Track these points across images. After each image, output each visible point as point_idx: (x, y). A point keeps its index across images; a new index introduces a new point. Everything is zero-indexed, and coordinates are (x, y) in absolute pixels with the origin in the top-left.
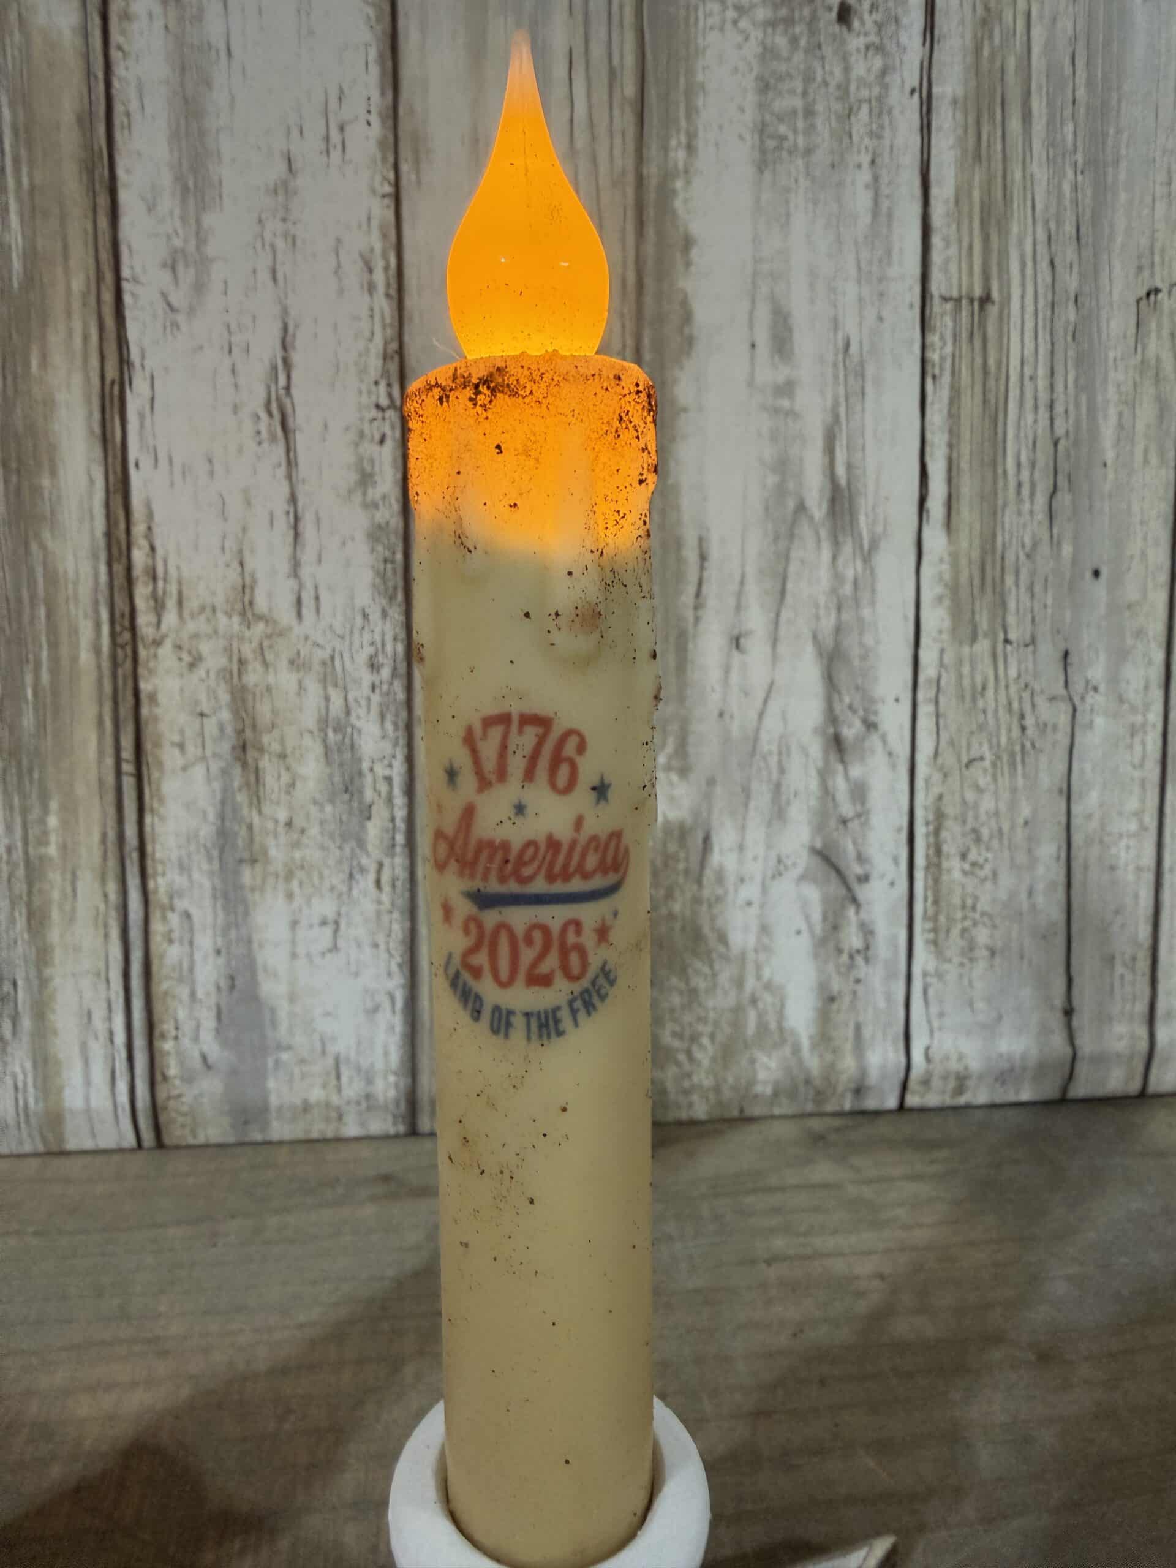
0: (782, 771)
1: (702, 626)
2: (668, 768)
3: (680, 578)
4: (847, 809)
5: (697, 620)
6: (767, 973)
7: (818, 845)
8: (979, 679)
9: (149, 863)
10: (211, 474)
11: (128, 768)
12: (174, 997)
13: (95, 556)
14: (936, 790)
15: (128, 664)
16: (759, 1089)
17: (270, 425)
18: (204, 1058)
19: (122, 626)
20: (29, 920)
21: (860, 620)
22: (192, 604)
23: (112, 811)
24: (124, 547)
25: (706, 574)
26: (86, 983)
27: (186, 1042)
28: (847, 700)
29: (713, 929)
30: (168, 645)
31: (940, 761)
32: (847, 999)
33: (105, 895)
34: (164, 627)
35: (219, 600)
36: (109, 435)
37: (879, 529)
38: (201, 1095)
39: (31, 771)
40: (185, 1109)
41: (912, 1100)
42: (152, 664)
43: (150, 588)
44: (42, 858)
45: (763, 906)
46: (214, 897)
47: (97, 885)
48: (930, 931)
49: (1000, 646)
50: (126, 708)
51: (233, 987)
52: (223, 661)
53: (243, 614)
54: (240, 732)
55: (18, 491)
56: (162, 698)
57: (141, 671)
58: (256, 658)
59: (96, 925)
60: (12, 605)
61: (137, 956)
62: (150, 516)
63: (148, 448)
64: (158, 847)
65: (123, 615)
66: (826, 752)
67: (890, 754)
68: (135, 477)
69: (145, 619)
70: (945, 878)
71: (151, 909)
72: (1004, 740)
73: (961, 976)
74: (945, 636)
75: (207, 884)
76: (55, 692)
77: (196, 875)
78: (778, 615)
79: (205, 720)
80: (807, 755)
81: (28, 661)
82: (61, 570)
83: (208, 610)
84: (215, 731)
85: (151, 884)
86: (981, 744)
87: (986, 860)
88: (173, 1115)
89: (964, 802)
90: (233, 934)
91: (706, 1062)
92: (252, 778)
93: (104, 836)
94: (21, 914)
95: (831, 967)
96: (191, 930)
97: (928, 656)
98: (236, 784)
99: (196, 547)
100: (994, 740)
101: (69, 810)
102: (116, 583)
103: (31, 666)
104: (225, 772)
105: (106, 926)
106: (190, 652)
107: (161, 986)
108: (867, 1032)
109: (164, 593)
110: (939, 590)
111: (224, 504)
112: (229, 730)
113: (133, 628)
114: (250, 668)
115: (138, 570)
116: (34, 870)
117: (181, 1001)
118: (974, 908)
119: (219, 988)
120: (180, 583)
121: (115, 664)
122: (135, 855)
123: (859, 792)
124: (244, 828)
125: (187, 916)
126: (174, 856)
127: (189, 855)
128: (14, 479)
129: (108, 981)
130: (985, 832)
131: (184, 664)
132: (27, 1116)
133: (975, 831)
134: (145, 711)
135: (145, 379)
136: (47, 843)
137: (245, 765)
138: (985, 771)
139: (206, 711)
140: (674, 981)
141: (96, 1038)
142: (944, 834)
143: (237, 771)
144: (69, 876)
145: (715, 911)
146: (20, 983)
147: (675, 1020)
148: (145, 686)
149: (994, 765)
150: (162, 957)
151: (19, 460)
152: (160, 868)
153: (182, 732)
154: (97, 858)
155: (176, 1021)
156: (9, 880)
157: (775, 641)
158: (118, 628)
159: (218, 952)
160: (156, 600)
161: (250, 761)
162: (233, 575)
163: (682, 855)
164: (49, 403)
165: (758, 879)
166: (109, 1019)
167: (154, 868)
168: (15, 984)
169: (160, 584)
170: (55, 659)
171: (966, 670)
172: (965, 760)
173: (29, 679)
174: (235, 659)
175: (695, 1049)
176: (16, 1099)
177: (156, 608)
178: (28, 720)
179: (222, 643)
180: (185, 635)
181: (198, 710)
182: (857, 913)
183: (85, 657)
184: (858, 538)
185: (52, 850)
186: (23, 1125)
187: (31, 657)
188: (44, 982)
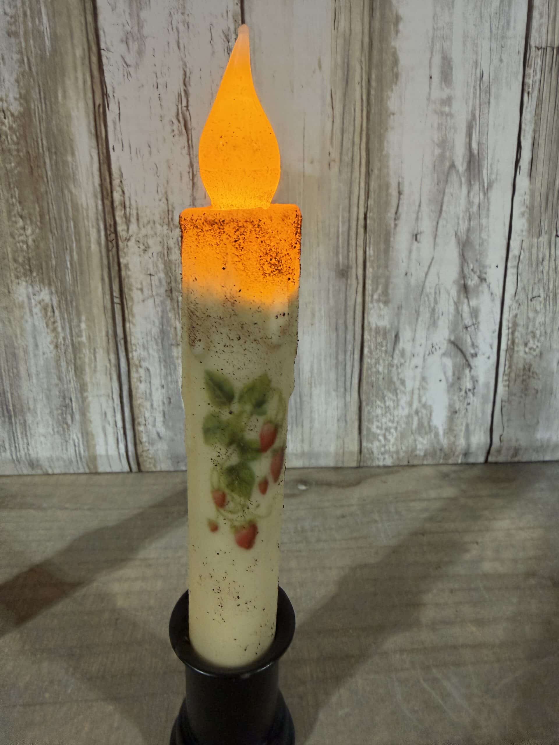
0: (436, 302)
1: (398, 229)
2: (378, 301)
3: (387, 203)
4: (468, 321)
5: (396, 225)
6: (424, 400)
7: (452, 338)
8: (541, 256)
9: (129, 345)
10: (150, 153)
11: (117, 300)
12: (143, 406)
13: (96, 196)
14: (514, 312)
15: (114, 250)
16: (418, 452)
17: (179, 126)
18: (158, 434)
19: (110, 231)
20: (75, 371)
21: (480, 225)
22: (144, 220)
23: (110, 321)
24: (109, 191)
25: (401, 202)
26: (103, 400)
27: (150, 427)
28: (471, 266)
29: (398, 378)
30: (133, 240)
31: (517, 298)
32: (463, 412)
33: (110, 360)
34: (131, 232)
35: (157, 218)
36: (99, 133)
37: (493, 177)
38: (158, 450)
39: (71, 302)
40: (150, 456)
41: (491, 459)
42: (125, 250)
43: (123, 212)
44: (79, 343)
45: (423, 368)
46: (160, 361)
47: (106, 355)
48: (506, 381)
49: (553, 238)
50: (114, 273)
51: (170, 402)
52: (159, 249)
53: (169, 224)
54: (169, 283)
55: (57, 163)
56: (131, 266)
57: (121, 253)
58: (175, 247)
59: (106, 374)
60: (58, 221)
61: (125, 388)
62: (121, 175)
63: (118, 139)
64: (133, 338)
65: (110, 225)
66: (459, 292)
67: (492, 294)
68: (113, 156)
69: (121, 228)
70: (515, 355)
71: (131, 366)
72: (551, 287)
73: (520, 403)
74: (525, 233)
75: (156, 355)
76: (81, 264)
77: (151, 351)
78: (438, 223)
79: (152, 277)
80: (449, 294)
81: (67, 249)
82: (80, 203)
83: (152, 223)
84: (157, 283)
85: (130, 355)
86: (539, 289)
87: (537, 347)
88: (145, 458)
89: (528, 318)
90: (169, 378)
91: (392, 440)
92: (176, 306)
93: (107, 332)
94: (72, 369)
95: (456, 398)
96: (150, 376)
97: (515, 244)
98: (168, 308)
99: (144, 191)
100: (546, 288)
101: (91, 320)
102: (106, 210)
103: (68, 251)
104: (163, 303)
105: (110, 374)
106: (144, 245)
107: (137, 402)
108: (472, 428)
109: (130, 214)
110: (523, 209)
111: (157, 168)
112: (164, 283)
113: (116, 232)
114: (173, 251)
115: (117, 203)
116: (76, 348)
117: (147, 409)
118: (529, 370)
119: (164, 403)
120: (137, 209)
121: (108, 251)
122: (122, 342)
123: (475, 313)
124: (173, 329)
125: (148, 370)
126: (141, 342)
127: (147, 341)
128: (54, 157)
129: (113, 399)
130: (538, 333)
131: (141, 250)
132: (81, 458)
133: (532, 332)
134: (123, 273)
135: (115, 103)
136: (81, 336)
137: (172, 299)
138: (541, 302)
139: (152, 273)
140: (378, 403)
141: (109, 424)
142: (516, 334)
143: (168, 302)
144: (92, 351)
145: (400, 370)
146: (73, 399)
147: (378, 421)
148: (122, 261)
149: (545, 299)
150: (137, 389)
151: (56, 148)
152: (134, 348)
153: (141, 283)
154: (104, 344)
155: (145, 417)
156: (65, 353)
157: (435, 237)
158: (109, 233)
159: (163, 387)
160: (126, 218)
161: (174, 297)
162: (163, 205)
163: (384, 344)
164: (69, 117)
165: (421, 355)
166: (115, 416)
167: (132, 348)
168: (71, 400)
169: (128, 210)
170: (79, 248)
171: (534, 251)
172: (530, 296)
173: (68, 258)
174: (165, 247)
175: (387, 434)
176: (75, 451)
177: (126, 222)
178: (69, 278)
179: (159, 239)
180: (140, 235)
181: (149, 273)
182: (470, 371)
183: (94, 247)
184: (481, 183)
185: (84, 339)
186: (79, 461)
187: (68, 247)
188: (84, 399)
